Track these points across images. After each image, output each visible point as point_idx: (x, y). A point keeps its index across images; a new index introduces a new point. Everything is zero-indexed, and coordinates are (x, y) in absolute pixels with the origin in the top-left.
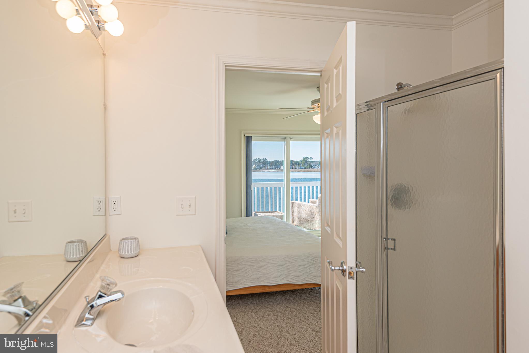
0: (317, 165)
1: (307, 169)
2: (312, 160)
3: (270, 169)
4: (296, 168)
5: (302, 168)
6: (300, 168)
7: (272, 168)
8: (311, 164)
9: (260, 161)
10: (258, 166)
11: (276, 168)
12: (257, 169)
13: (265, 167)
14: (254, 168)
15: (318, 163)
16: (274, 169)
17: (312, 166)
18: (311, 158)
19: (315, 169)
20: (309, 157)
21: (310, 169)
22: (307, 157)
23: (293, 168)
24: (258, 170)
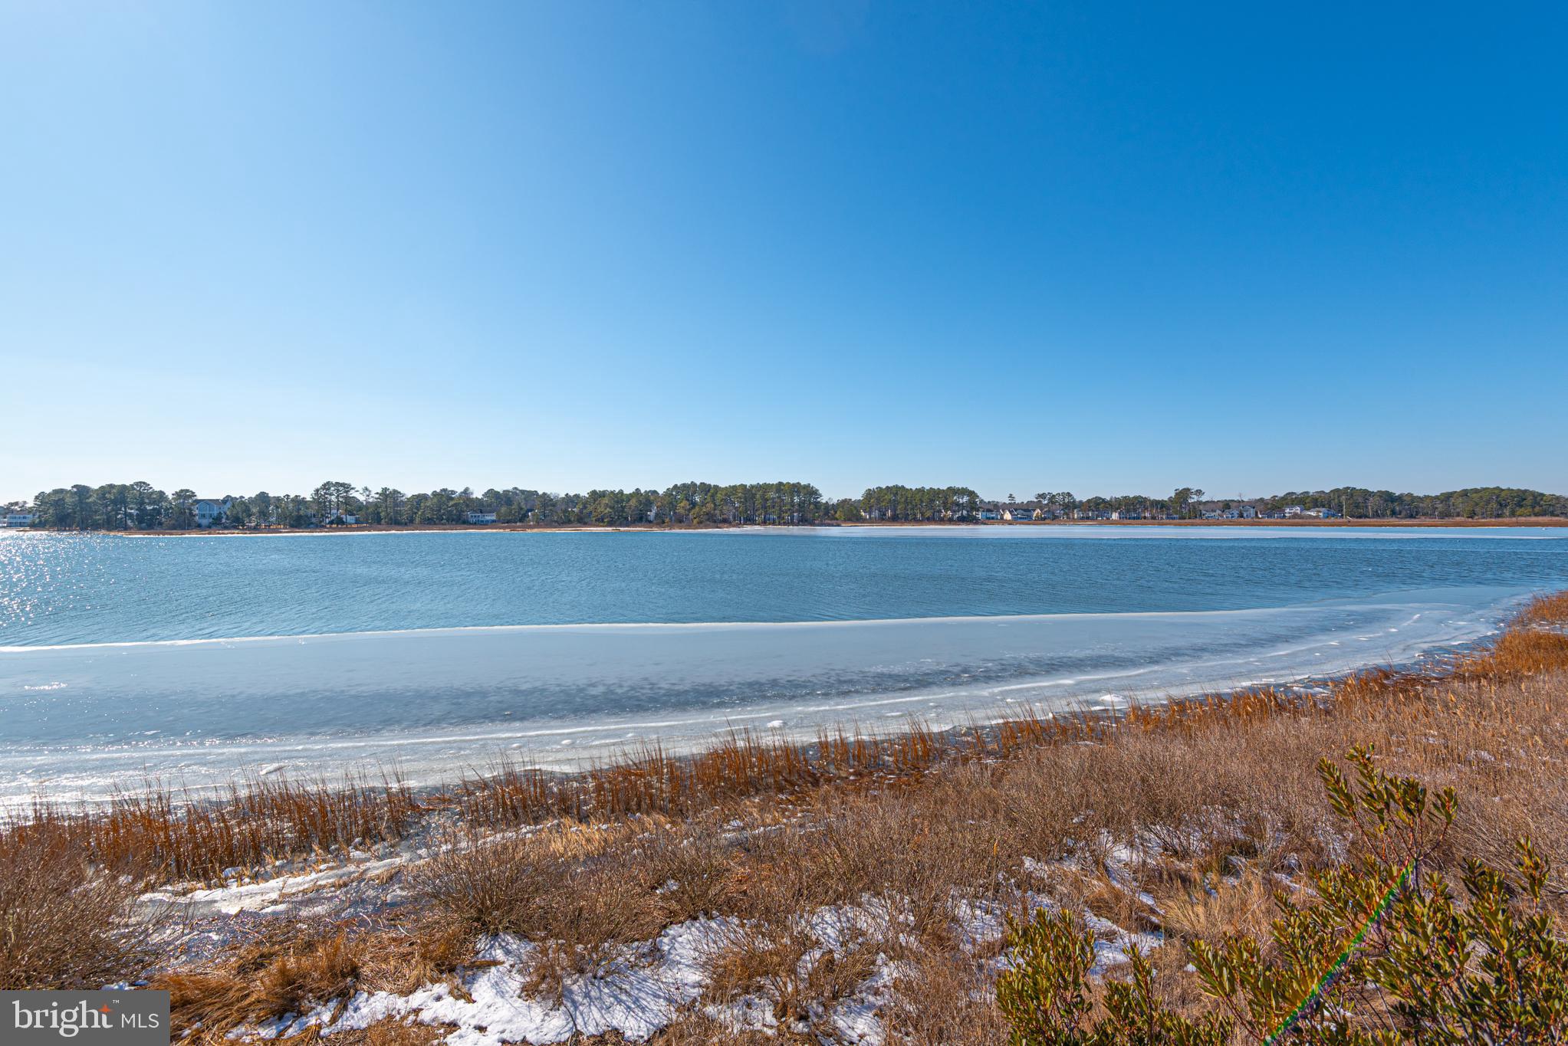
0: (1218, 512)
1: (1186, 521)
2: (1204, 499)
3: (1082, 519)
4: (1153, 518)
5: (1174, 518)
6: (1168, 518)
7: (1088, 518)
8: (1201, 507)
9: (1052, 499)
10: (1049, 511)
11: (1098, 516)
12: (1045, 519)
13: (1067, 514)
14: (1037, 516)
15: (1221, 505)
16: (1092, 519)
17: (1204, 512)
18: (1199, 492)
19: (1211, 521)
20: (1194, 488)
21: (1197, 521)
22: (1187, 490)
23: (1145, 518)
24: (1047, 521)
